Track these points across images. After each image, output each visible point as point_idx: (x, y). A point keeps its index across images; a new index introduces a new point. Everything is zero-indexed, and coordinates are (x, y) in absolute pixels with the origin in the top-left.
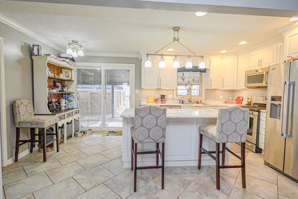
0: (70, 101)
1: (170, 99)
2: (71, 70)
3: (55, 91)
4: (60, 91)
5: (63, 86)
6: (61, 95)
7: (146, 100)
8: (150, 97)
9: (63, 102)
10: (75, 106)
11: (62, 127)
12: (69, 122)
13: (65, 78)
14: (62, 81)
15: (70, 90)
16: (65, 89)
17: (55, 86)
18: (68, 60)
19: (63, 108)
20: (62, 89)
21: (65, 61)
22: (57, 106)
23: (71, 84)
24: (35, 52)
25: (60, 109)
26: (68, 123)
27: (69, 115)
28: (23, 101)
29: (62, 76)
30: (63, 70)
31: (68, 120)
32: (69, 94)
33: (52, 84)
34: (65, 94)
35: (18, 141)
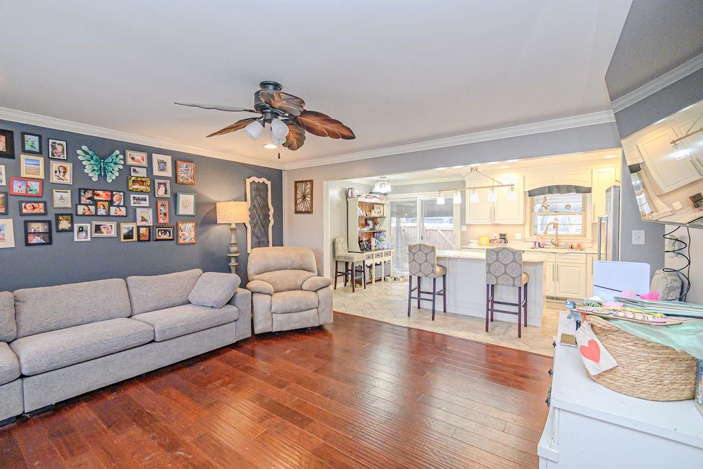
0: (381, 240)
1: (517, 240)
2: (383, 205)
3: (366, 229)
4: (370, 229)
5: (375, 224)
6: (373, 234)
7: (478, 241)
8: (484, 236)
9: (373, 241)
10: (385, 247)
11: (370, 267)
12: (378, 263)
13: (376, 215)
14: (374, 219)
15: (382, 228)
16: (377, 228)
17: (367, 224)
18: (378, 196)
19: (373, 248)
20: (374, 227)
21: (375, 197)
22: (367, 245)
23: (383, 221)
24: (350, 195)
25: (370, 248)
26: (376, 265)
27: (378, 255)
28: (340, 239)
29: (374, 214)
30: (375, 206)
31: (378, 261)
32: (380, 232)
33: (364, 222)
34: (377, 232)
35: (337, 272)
